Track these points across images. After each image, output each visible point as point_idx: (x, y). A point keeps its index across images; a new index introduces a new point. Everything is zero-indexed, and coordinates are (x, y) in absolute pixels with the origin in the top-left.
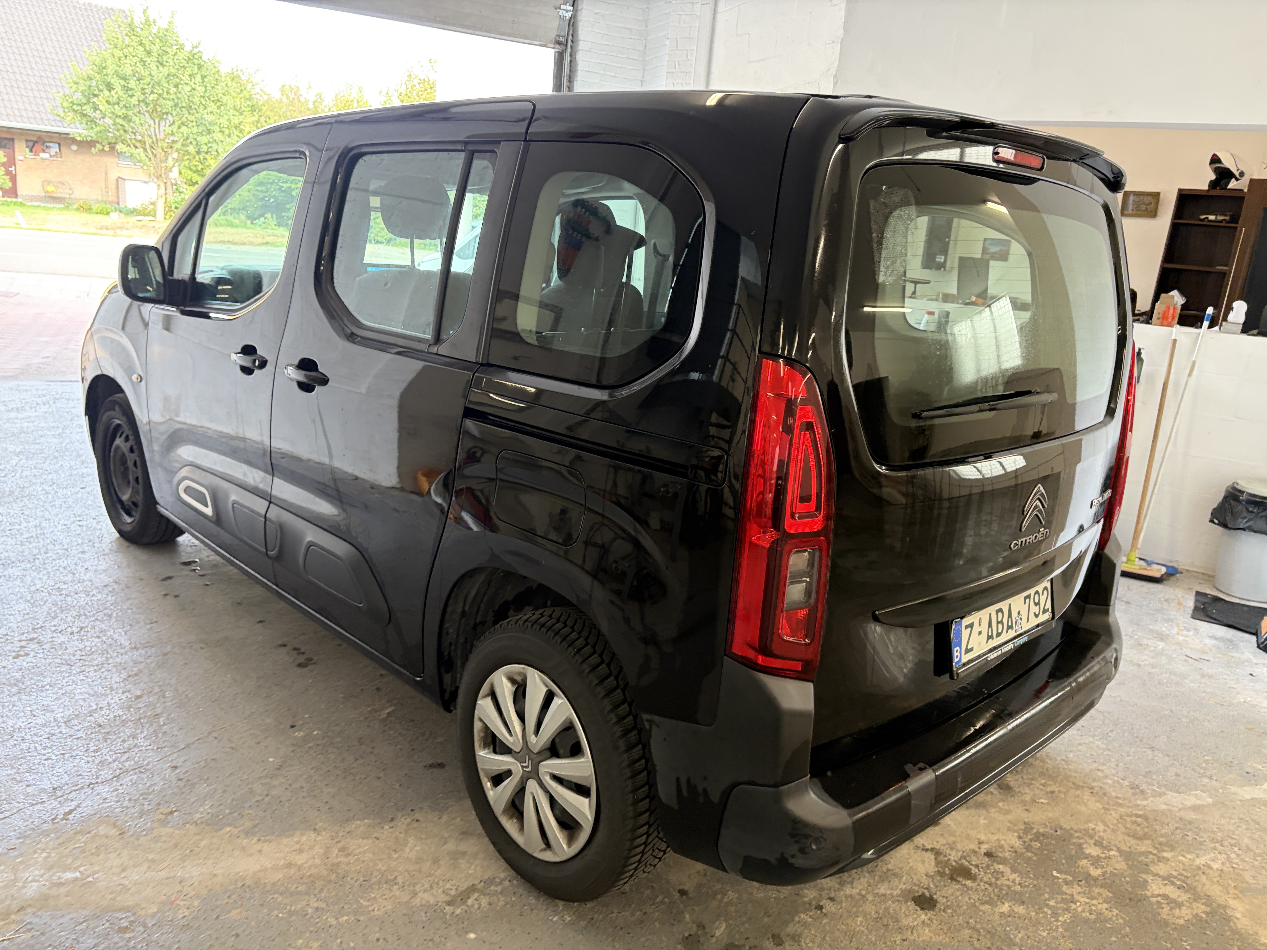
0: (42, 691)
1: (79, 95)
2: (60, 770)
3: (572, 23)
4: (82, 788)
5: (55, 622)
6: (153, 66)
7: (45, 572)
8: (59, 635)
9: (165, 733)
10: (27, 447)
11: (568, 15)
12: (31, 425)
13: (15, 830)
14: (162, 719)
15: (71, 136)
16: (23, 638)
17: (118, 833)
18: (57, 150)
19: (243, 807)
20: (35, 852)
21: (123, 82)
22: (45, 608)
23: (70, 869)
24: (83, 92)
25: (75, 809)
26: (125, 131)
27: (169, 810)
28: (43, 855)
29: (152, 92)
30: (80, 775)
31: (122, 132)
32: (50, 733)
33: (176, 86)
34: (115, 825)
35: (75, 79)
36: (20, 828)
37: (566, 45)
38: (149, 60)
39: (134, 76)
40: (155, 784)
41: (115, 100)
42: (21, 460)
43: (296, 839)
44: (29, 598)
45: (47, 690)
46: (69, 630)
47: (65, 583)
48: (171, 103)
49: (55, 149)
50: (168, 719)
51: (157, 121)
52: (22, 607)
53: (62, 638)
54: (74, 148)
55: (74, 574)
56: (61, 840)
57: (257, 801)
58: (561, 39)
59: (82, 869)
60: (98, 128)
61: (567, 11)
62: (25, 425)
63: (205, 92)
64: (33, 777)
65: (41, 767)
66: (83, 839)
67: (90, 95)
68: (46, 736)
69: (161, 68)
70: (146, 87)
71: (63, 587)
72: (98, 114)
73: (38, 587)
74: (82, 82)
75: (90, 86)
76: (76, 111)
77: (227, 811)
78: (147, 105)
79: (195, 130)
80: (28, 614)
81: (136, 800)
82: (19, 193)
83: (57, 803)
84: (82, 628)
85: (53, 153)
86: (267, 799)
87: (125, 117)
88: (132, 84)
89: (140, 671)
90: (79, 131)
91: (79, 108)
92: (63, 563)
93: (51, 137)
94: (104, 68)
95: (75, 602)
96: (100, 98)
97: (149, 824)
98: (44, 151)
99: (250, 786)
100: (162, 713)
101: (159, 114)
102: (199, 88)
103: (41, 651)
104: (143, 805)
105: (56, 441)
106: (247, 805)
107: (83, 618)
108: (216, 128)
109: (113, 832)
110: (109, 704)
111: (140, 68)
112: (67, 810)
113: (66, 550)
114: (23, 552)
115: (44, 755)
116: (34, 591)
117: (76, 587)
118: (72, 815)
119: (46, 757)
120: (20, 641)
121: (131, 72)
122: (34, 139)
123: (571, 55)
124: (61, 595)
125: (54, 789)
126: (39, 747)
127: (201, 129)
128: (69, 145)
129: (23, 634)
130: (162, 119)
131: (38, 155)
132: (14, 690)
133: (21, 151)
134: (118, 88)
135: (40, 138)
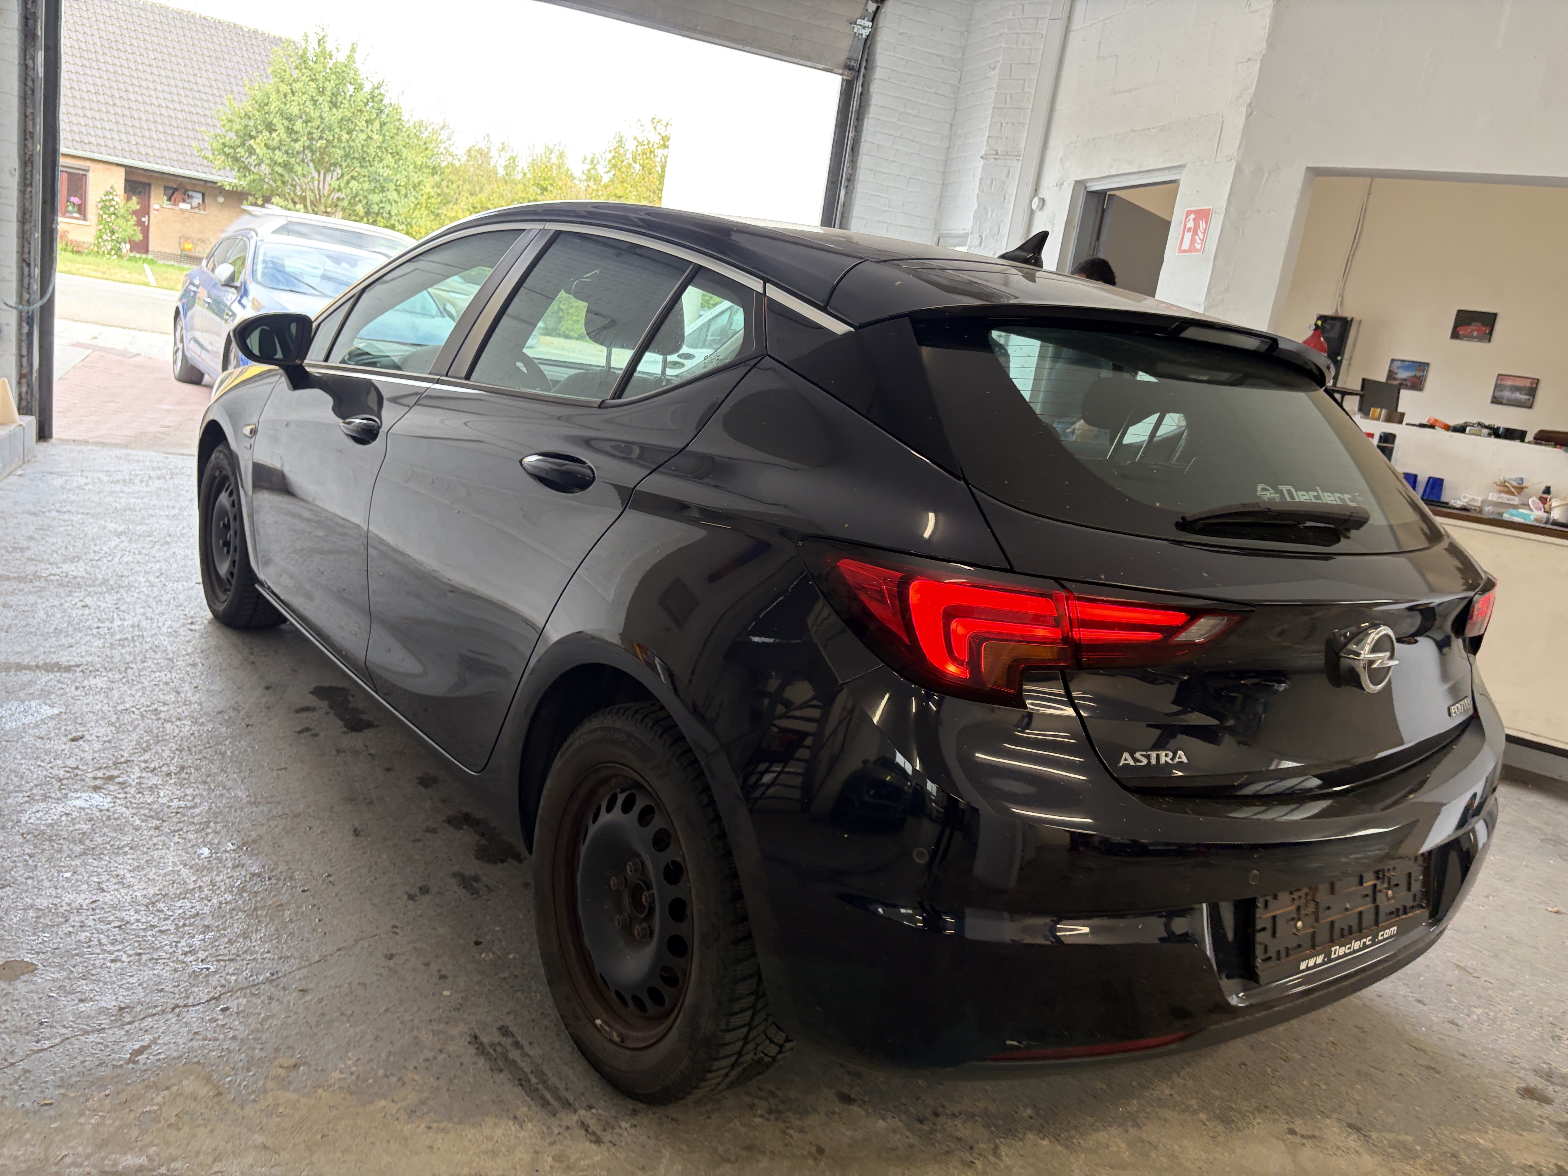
0: (118, 854)
1: (232, 135)
2: (131, 980)
3: (868, 44)
4: (163, 1012)
5: (147, 756)
6: (326, 107)
7: (139, 686)
8: (150, 775)
9: (291, 934)
10: (131, 527)
11: (865, 33)
12: (139, 501)
13: (55, 1073)
14: (287, 913)
15: (219, 184)
16: (100, 774)
17: (211, 1094)
18: (201, 201)
19: (406, 1069)
20: (81, 1114)
21: (286, 123)
22: (135, 736)
23: (131, 1149)
24: (237, 132)
25: (149, 1046)
26: (283, 183)
27: (292, 1061)
28: (93, 1121)
29: (321, 138)
30: (162, 990)
31: (279, 183)
32: (122, 920)
33: (349, 132)
34: (208, 1079)
35: (230, 117)
36: (63, 1070)
37: (859, 71)
38: (321, 99)
39: (301, 117)
40: (273, 1016)
41: (275, 143)
42: (123, 541)
43: (486, 1132)
44: (114, 719)
45: (125, 853)
46: (165, 769)
47: (164, 704)
48: (341, 153)
49: (197, 199)
50: (296, 913)
51: (322, 172)
52: (103, 730)
53: (155, 780)
54: (221, 199)
55: (178, 693)
56: (123, 1097)
57: (427, 1060)
58: (852, 63)
59: (151, 1150)
60: (252, 177)
61: (864, 27)
62: (132, 500)
63: (383, 142)
64: (91, 987)
65: (104, 972)
66: (159, 1099)
67: (247, 136)
68: (117, 924)
69: (334, 110)
70: (314, 131)
71: (163, 708)
72: (253, 160)
73: (127, 706)
74: (238, 120)
75: (246, 126)
76: (228, 155)
77: (381, 1072)
78: (313, 152)
79: (366, 186)
80: (109, 741)
81: (242, 1040)
82: (151, 248)
83: (123, 1032)
84: (182, 768)
85: (195, 204)
86: (441, 1057)
87: (286, 165)
88: (298, 125)
89: (261, 837)
90: (229, 179)
91: (231, 151)
92: (165, 676)
93: (195, 185)
94: (267, 104)
95: (177, 731)
96: (258, 140)
97: (261, 1083)
98: (184, 201)
99: (415, 1033)
100: (288, 903)
101: (324, 164)
102: (375, 137)
103: (122, 796)
104: (254, 1049)
105: (168, 522)
106: (410, 1065)
107: (185, 754)
108: (392, 186)
109: (204, 1091)
110: (213, 883)
111: (310, 108)
112: (136, 1047)
113: (171, 660)
114: (112, 657)
115: (110, 953)
116: (121, 711)
117: (180, 710)
118: (144, 1056)
119: (113, 957)
120: (95, 778)
121: (298, 112)
122: (175, 186)
123: (862, 86)
124: (158, 719)
125: (121, 1009)
126: (104, 940)
127: (373, 185)
128: (215, 197)
129: (100, 769)
130: (328, 170)
131: (178, 205)
132: (78, 849)
133: (158, 202)
134: (281, 130)
135: (181, 185)
